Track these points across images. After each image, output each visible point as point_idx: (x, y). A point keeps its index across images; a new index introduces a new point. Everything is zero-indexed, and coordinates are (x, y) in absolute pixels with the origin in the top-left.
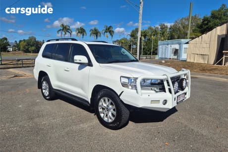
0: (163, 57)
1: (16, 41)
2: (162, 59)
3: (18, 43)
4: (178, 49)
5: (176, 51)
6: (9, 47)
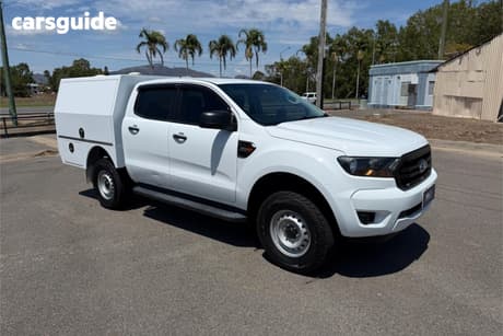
0: (381, 103)
1: (46, 72)
2: (376, 107)
3: (51, 74)
4: (415, 85)
5: (412, 89)
6: (32, 85)
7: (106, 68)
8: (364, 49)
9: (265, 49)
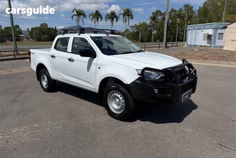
1: (28, 29)
3: (30, 30)
4: (211, 35)
5: (209, 37)
6: (22, 35)
7: (55, 28)
8: (180, 18)
9: (132, 18)
